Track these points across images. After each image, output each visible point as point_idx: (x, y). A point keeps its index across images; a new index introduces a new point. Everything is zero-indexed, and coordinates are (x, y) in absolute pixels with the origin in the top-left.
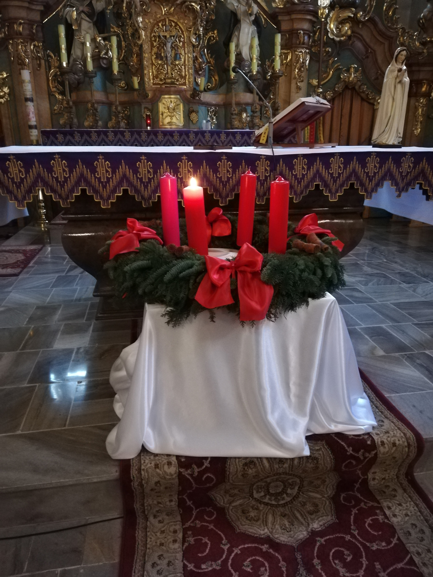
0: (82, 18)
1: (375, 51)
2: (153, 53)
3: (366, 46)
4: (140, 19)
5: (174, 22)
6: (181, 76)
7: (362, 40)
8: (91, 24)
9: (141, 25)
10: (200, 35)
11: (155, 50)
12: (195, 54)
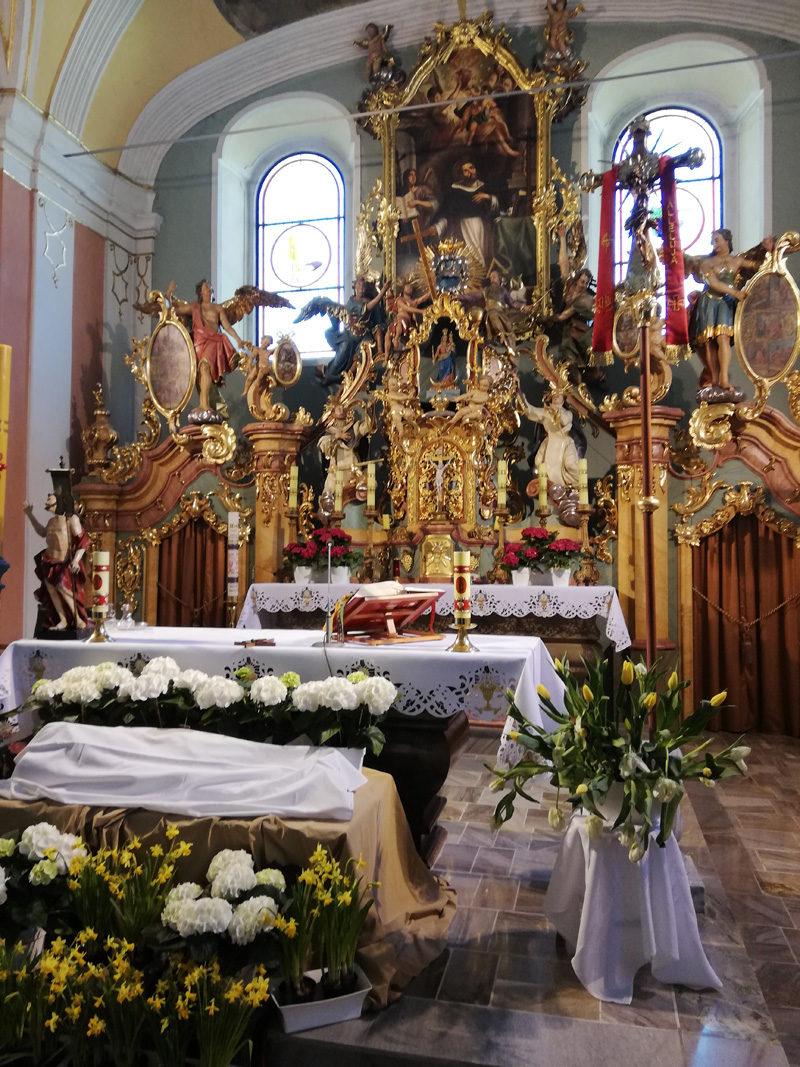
0: (339, 446)
1: (785, 460)
2: (421, 482)
3: (768, 452)
4: (406, 443)
5: (451, 443)
6: (457, 509)
7: (757, 443)
8: (351, 452)
9: (407, 450)
10: (487, 457)
11: (424, 479)
12: (480, 480)
